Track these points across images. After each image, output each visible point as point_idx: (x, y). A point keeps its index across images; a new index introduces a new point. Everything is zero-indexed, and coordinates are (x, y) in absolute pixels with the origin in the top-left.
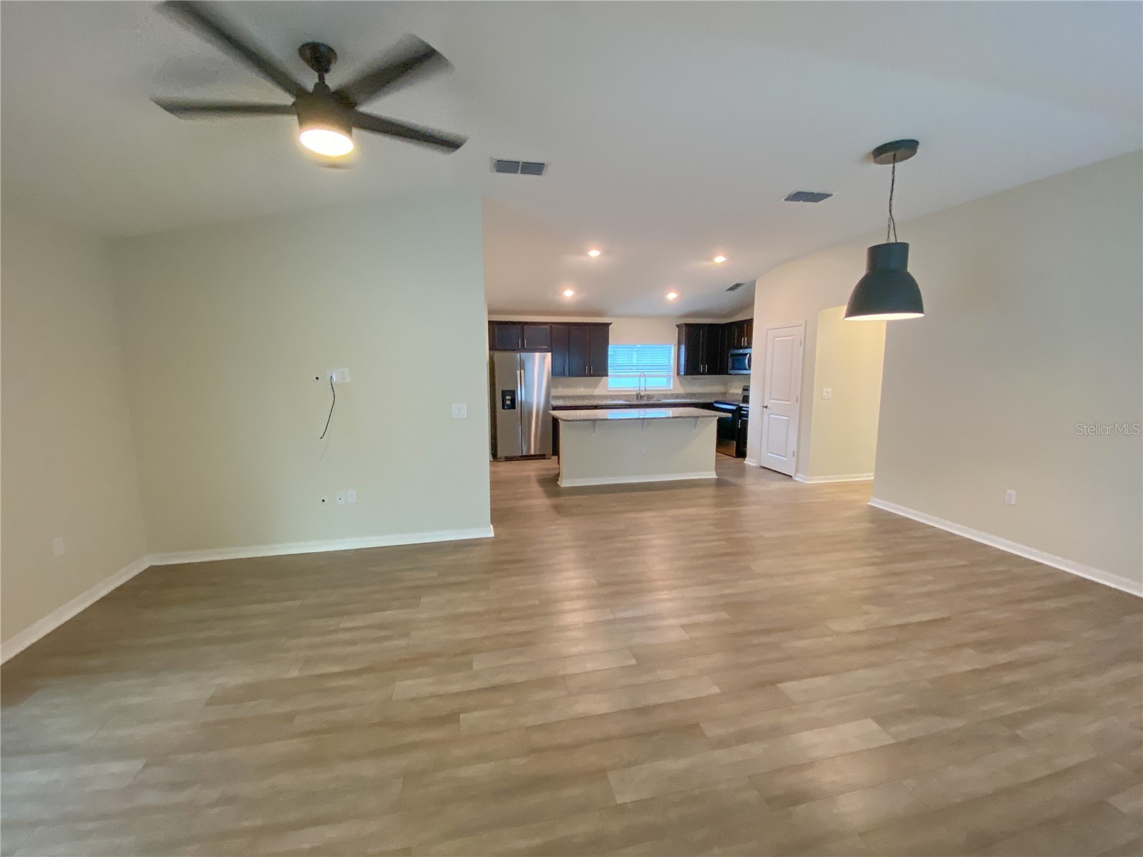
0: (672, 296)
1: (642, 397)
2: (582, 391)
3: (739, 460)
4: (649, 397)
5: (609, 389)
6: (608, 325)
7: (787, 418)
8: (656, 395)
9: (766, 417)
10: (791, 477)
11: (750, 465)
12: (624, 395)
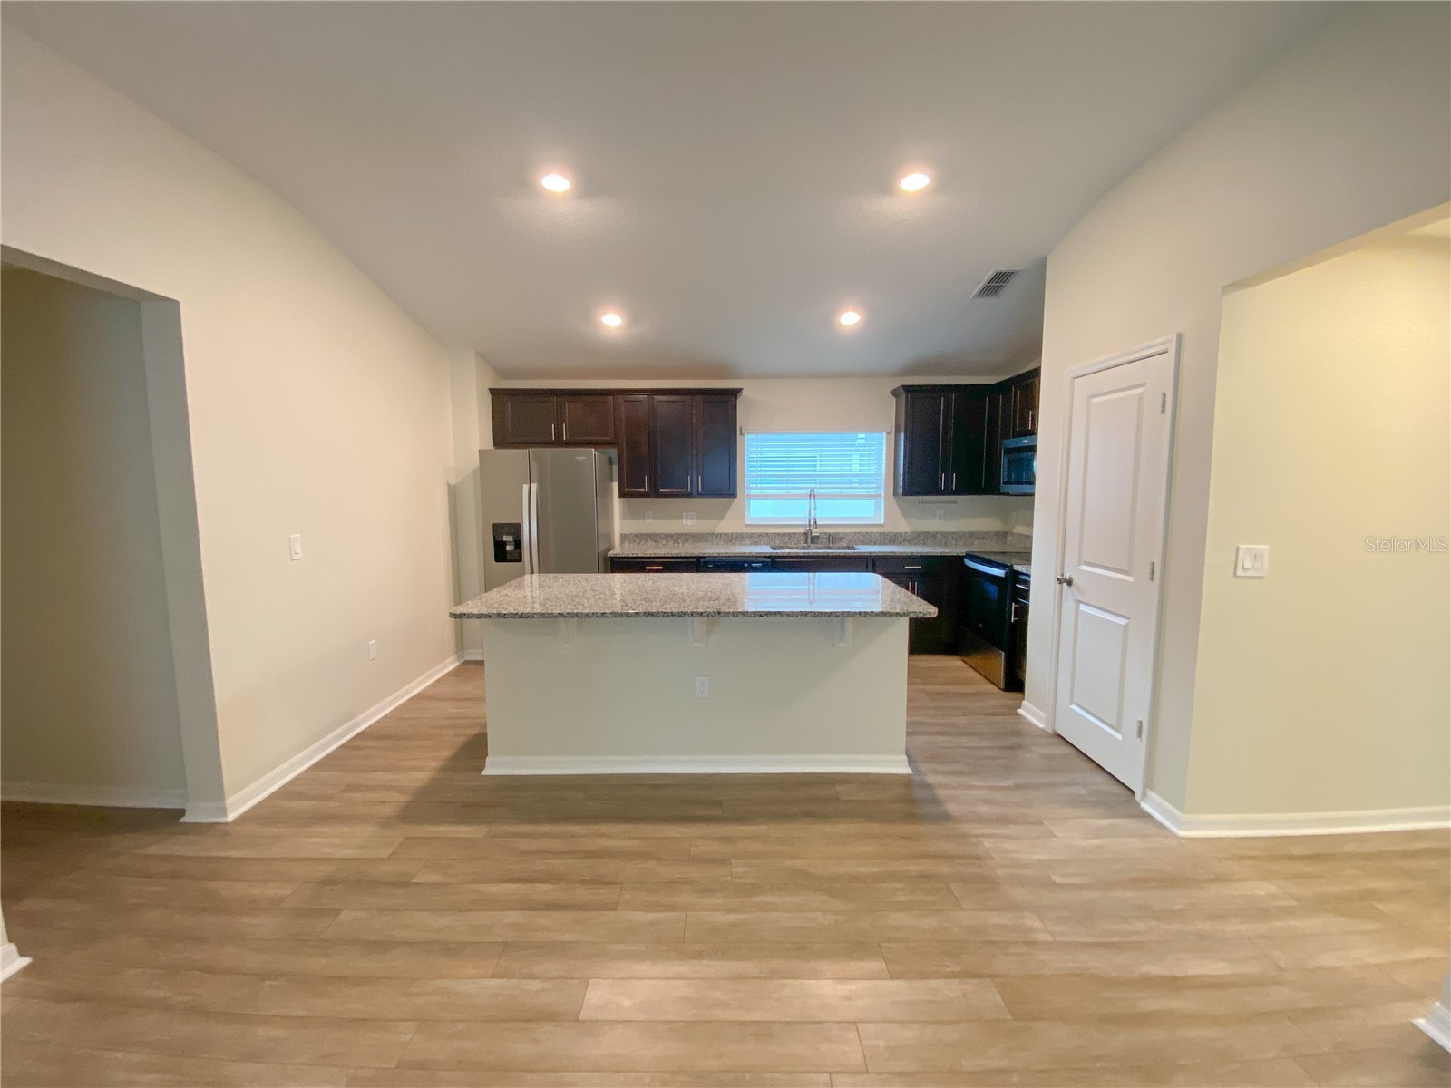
0: (850, 319)
1: (814, 539)
2: (689, 524)
3: (1009, 697)
4: (833, 538)
5: (748, 522)
6: (735, 393)
7: (1123, 622)
8: (847, 534)
9: (1068, 607)
10: (1133, 792)
11: (1031, 724)
12: (779, 534)
